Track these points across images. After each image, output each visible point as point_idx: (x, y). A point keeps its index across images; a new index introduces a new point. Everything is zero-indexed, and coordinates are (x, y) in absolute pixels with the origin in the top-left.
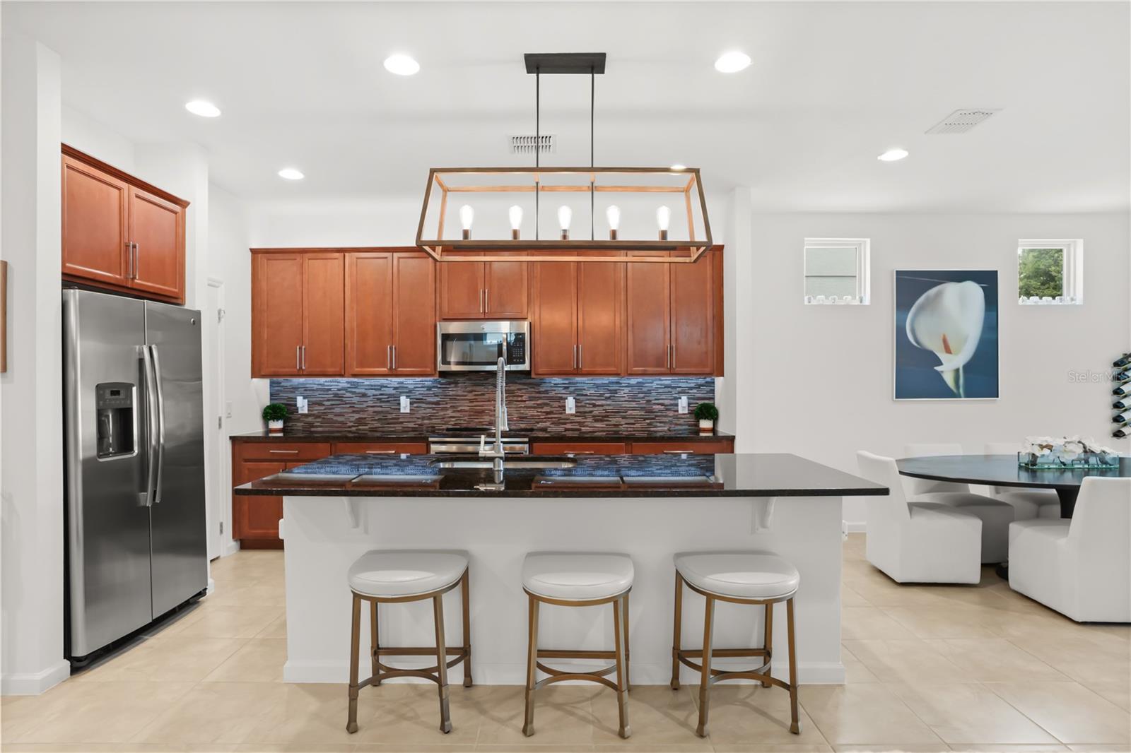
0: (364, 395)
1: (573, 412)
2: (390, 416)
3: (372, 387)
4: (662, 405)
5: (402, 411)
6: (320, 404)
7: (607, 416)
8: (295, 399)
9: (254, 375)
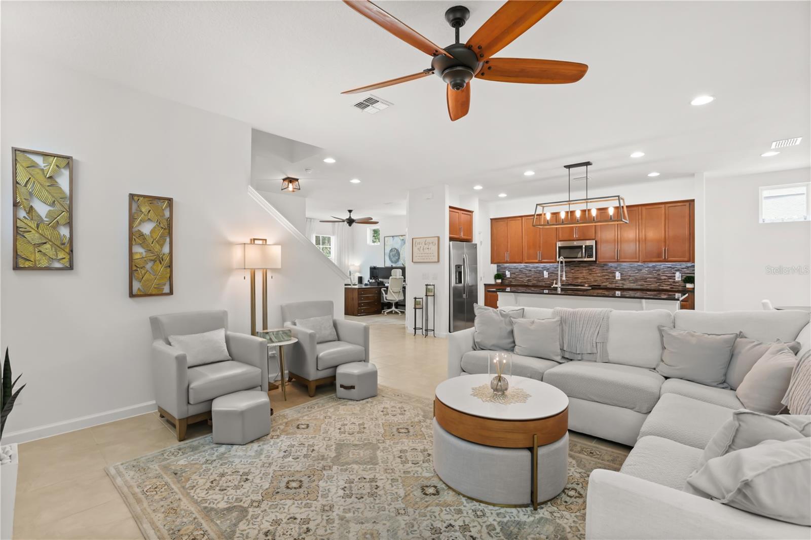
0: (530, 271)
1: (619, 278)
2: (540, 279)
3: (534, 267)
4: (666, 276)
5: (545, 277)
6: (514, 274)
7: (637, 281)
8: (505, 272)
9: (492, 263)
